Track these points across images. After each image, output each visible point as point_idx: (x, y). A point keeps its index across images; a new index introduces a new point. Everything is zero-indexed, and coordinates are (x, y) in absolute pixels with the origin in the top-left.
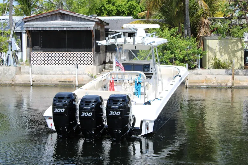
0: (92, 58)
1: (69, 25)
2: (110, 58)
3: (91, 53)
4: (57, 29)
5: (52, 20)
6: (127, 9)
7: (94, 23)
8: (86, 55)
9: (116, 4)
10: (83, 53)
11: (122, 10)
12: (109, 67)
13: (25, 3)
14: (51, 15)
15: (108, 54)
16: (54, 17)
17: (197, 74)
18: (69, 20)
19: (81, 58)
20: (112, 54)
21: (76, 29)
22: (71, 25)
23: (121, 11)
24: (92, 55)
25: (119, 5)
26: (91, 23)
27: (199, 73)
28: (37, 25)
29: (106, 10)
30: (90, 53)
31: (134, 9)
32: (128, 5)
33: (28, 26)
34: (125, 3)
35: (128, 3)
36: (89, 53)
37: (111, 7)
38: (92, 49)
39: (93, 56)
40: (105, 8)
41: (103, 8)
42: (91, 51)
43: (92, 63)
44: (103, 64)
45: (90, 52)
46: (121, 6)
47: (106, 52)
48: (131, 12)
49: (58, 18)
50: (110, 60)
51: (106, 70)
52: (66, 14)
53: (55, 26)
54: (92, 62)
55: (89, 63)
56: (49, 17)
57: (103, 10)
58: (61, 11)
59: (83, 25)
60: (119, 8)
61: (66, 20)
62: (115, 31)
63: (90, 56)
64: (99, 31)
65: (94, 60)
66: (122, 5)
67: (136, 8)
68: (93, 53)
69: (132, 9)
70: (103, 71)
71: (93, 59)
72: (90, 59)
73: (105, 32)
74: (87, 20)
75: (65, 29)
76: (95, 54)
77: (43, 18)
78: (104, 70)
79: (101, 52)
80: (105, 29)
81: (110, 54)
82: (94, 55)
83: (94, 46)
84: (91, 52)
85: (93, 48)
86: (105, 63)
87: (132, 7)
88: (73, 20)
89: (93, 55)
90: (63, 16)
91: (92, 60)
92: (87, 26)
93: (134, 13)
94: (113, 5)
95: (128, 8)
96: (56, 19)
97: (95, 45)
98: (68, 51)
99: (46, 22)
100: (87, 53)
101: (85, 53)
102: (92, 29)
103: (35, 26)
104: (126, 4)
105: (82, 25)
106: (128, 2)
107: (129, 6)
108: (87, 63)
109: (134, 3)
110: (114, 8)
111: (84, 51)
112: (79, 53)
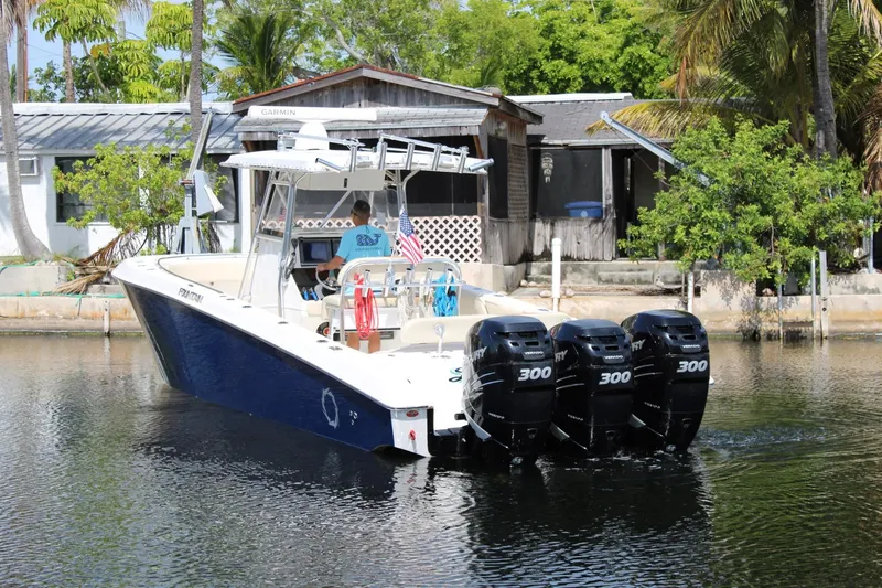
0: (476, 236)
1: (393, 121)
2: (548, 238)
3: (475, 221)
5: (335, 104)
6: (621, 74)
7: (484, 112)
8: (456, 226)
9: (582, 57)
10: (446, 222)
11: (601, 80)
12: (543, 273)
13: (258, 63)
14: (334, 87)
15: (538, 226)
16: (343, 96)
17: (864, 290)
18: (396, 104)
19: (437, 237)
20: (553, 225)
22: (400, 121)
23: (597, 81)
24: (476, 226)
25: (590, 63)
26: (473, 111)
27: (871, 286)
28: (283, 121)
29: (546, 79)
30: (471, 220)
31: (644, 74)
32: (622, 60)
33: (253, 129)
34: (611, 53)
35: (622, 53)
36: (466, 221)
37: (565, 70)
38: (479, 204)
39: (479, 232)
40: (542, 72)
41: (534, 73)
42: (473, 212)
43: (476, 256)
44: (521, 261)
45: (471, 214)
46: (597, 65)
47: (533, 218)
49: (356, 96)
50: (545, 246)
51: (532, 283)
52: (385, 82)
53: (346, 126)
54: (476, 251)
55: (467, 256)
56: (327, 93)
57: (535, 82)
58: (366, 73)
59: (444, 117)
60: (591, 73)
61: (386, 104)
62: (566, 142)
63: (471, 231)
64: (505, 141)
65: (485, 245)
66: (601, 62)
67: (652, 69)
68: (483, 219)
69: (638, 75)
70: (520, 286)
71: (480, 239)
72: (471, 241)
73: (529, 145)
74: (460, 100)
75: (380, 135)
76: (487, 221)
77: (306, 99)
78: (523, 282)
79: (512, 217)
80: (529, 137)
81: (549, 226)
82: (483, 225)
83: (484, 193)
84: (475, 217)
85: (482, 201)
86: (527, 257)
87: (637, 66)
88: (410, 103)
89: (481, 226)
90: (375, 91)
91: (476, 246)
92: (458, 122)
93: (647, 86)
94: (571, 61)
95: (623, 69)
96: (348, 102)
97: (487, 191)
100: (461, 221)
101: (451, 220)
102: (475, 132)
103: (276, 128)
104: (617, 57)
105: (440, 121)
106: (622, 49)
107: (627, 64)
108: (462, 256)
109: (645, 51)
110: (573, 71)
111: (449, 214)
112: (431, 221)
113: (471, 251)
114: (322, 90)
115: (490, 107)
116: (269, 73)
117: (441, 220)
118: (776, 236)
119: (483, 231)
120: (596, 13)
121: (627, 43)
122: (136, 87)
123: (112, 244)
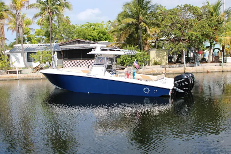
1: (83, 46)
4: (77, 49)
5: (73, 44)
6: (98, 38)
16: (74, 43)
17: (147, 68)
18: (82, 44)
21: (86, 48)
27: (148, 68)
28: (66, 47)
31: (101, 38)
32: (98, 36)
33: (62, 48)
38: (95, 58)
48: (100, 39)
49: (76, 43)
52: (81, 41)
53: (76, 47)
58: (78, 40)
60: (94, 38)
66: (95, 36)
74: (92, 43)
75: (81, 48)
77: (69, 43)
88: (84, 44)
90: (79, 42)
93: (102, 40)
94: (91, 36)
96: (75, 44)
98: (82, 60)
99: (71, 45)
100: (92, 60)
101: (91, 60)
103: (65, 48)
105: (89, 46)
108: (92, 65)
109: (102, 35)
110: (91, 38)
112: (88, 60)
114: (72, 42)
117: (89, 60)
120: (93, 29)
121: (99, 34)
122: (33, 41)
123: (39, 65)
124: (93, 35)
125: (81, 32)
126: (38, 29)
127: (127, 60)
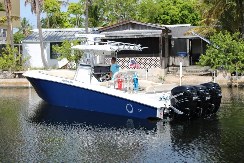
0: (159, 62)
1: (139, 34)
2: (173, 61)
3: (159, 58)
4: (129, 37)
5: (123, 29)
6: (180, 18)
7: (161, 31)
8: (154, 59)
9: (171, 14)
10: (152, 58)
11: (175, 20)
12: (172, 70)
13: (93, 17)
14: (123, 25)
15: (171, 58)
16: (125, 27)
18: (139, 29)
19: (149, 62)
20: (174, 58)
21: (145, 37)
22: (140, 33)
23: (174, 20)
24: (159, 59)
25: (173, 16)
26: (158, 31)
28: (111, 34)
29: (162, 20)
30: (158, 58)
31: (186, 18)
32: (180, 15)
34: (178, 13)
35: (180, 13)
36: (157, 58)
37: (166, 17)
38: (160, 54)
39: (160, 61)
40: (160, 18)
42: (159, 56)
43: (159, 67)
44: (167, 67)
45: (158, 56)
46: (174, 16)
47: (169, 56)
48: (184, 21)
49: (129, 27)
50: (173, 63)
51: (170, 73)
52: (136, 24)
53: (127, 35)
55: (157, 67)
56: (121, 26)
57: (159, 20)
58: (131, 21)
59: (152, 32)
60: (173, 18)
61: (136, 29)
62: (177, 37)
63: (158, 61)
64: (164, 37)
65: (161, 64)
66: (175, 15)
67: (188, 17)
68: (161, 58)
69: (184, 18)
70: (167, 73)
71: (160, 63)
72: (158, 63)
73: (168, 38)
74: (155, 28)
75: (136, 37)
76: (162, 58)
77: (116, 28)
78: (168, 72)
79: (166, 56)
80: (168, 36)
81: (173, 58)
82: (161, 59)
83: (161, 51)
84: (159, 57)
85: (161, 53)
87: (184, 16)
88: (142, 29)
89: (160, 59)
90: (133, 26)
91: (159, 64)
92: (155, 34)
93: (187, 21)
94: (168, 15)
95: (181, 17)
96: (127, 29)
97: (162, 50)
98: (138, 57)
99: (118, 32)
100: (155, 58)
101: (153, 58)
102: (160, 36)
103: (109, 35)
104: (179, 14)
105: (151, 33)
106: (180, 12)
107: (182, 16)
109: (186, 13)
110: (168, 18)
111: (152, 56)
112: (148, 58)
113: (158, 66)
114: (120, 26)
115: (163, 30)
116: (96, 20)
117: (150, 58)
118: (237, 61)
119: (161, 60)
120: (172, 3)
121: (182, 10)
122: (65, 24)
123: (66, 65)
124: (172, 12)
125: (146, 8)
126: (73, 4)
127: (217, 59)
